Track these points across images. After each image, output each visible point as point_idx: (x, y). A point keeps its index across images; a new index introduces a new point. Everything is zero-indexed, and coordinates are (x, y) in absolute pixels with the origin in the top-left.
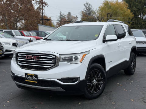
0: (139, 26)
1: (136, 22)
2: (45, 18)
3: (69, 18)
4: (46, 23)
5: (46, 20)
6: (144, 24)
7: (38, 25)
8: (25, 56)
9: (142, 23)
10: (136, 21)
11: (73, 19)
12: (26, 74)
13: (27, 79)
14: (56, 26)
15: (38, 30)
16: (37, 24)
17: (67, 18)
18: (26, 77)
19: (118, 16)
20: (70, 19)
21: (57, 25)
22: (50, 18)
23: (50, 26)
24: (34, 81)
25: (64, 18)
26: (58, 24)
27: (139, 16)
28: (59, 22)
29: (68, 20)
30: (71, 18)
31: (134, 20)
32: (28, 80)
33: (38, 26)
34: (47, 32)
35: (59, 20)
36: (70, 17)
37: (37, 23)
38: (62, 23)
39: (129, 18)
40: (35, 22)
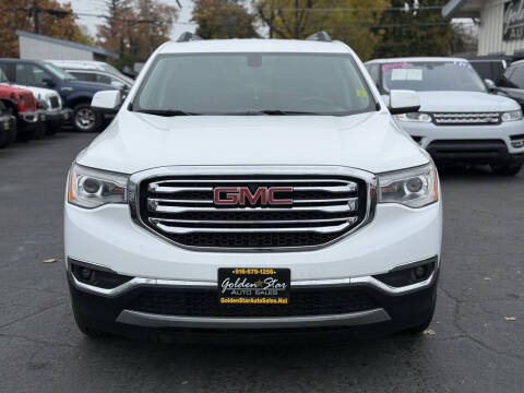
0: (406, 43)
1: (395, 28)
2: (49, 7)
3: (147, 10)
4: (52, 27)
5: (51, 12)
6: (422, 38)
7: (18, 32)
8: (211, 192)
9: (415, 33)
10: (398, 25)
11: (163, 15)
12: (224, 273)
13: (228, 294)
14: (96, 39)
15: (18, 57)
16: (15, 29)
17: (137, 11)
18: (227, 285)
19: (335, 6)
20: (151, 14)
21: (98, 36)
22: (69, 5)
23: (70, 40)
24: (272, 297)
25: (127, 9)
26: (102, 31)
27: (407, 7)
28: (109, 26)
29: (142, 18)
30: (151, 10)
31: (390, 23)
32: (235, 296)
33: (17, 38)
34: (51, 64)
35: (109, 15)
36: (151, 7)
37: (13, 24)
38: (121, 27)
39: (375, 14)
40: (6, 20)
